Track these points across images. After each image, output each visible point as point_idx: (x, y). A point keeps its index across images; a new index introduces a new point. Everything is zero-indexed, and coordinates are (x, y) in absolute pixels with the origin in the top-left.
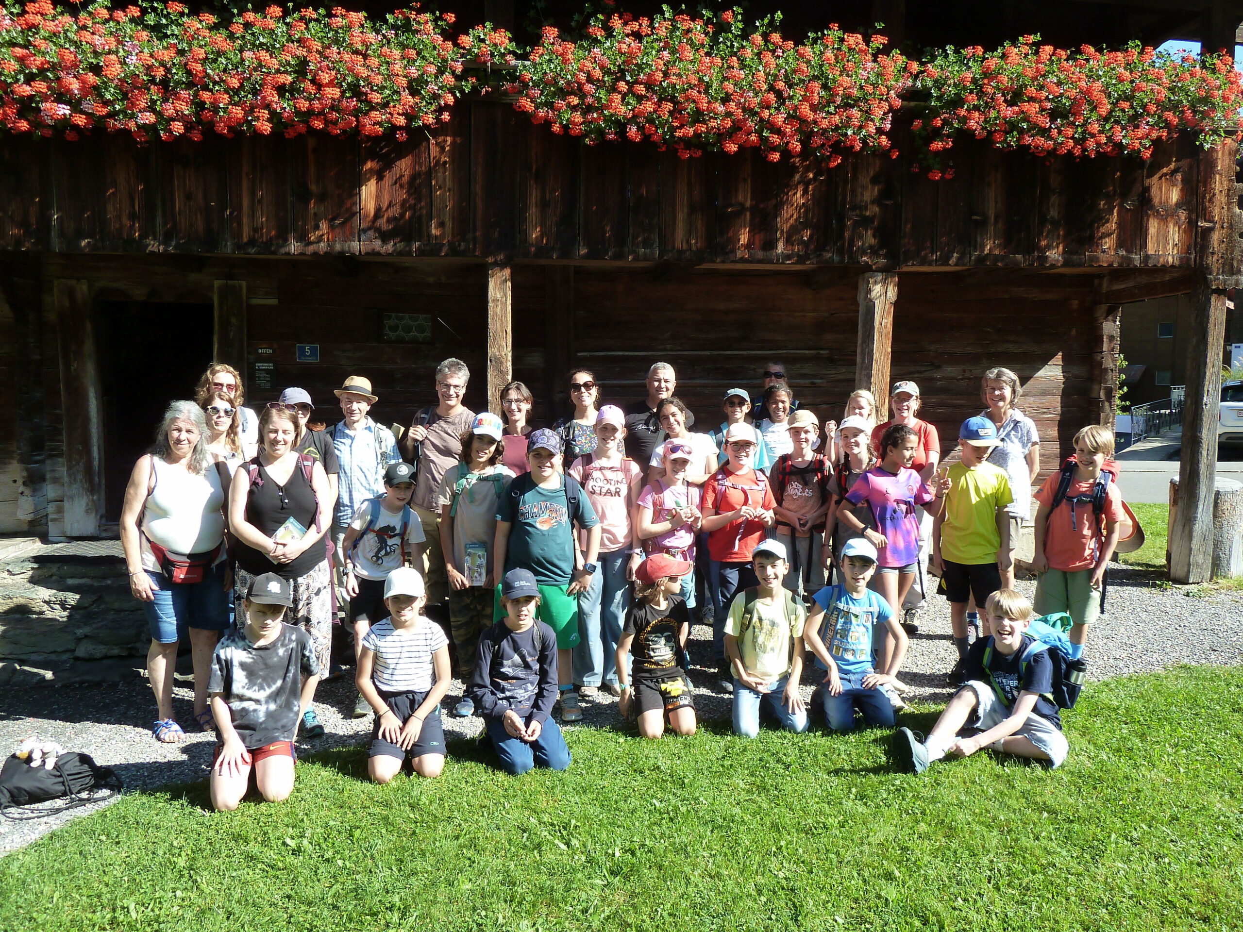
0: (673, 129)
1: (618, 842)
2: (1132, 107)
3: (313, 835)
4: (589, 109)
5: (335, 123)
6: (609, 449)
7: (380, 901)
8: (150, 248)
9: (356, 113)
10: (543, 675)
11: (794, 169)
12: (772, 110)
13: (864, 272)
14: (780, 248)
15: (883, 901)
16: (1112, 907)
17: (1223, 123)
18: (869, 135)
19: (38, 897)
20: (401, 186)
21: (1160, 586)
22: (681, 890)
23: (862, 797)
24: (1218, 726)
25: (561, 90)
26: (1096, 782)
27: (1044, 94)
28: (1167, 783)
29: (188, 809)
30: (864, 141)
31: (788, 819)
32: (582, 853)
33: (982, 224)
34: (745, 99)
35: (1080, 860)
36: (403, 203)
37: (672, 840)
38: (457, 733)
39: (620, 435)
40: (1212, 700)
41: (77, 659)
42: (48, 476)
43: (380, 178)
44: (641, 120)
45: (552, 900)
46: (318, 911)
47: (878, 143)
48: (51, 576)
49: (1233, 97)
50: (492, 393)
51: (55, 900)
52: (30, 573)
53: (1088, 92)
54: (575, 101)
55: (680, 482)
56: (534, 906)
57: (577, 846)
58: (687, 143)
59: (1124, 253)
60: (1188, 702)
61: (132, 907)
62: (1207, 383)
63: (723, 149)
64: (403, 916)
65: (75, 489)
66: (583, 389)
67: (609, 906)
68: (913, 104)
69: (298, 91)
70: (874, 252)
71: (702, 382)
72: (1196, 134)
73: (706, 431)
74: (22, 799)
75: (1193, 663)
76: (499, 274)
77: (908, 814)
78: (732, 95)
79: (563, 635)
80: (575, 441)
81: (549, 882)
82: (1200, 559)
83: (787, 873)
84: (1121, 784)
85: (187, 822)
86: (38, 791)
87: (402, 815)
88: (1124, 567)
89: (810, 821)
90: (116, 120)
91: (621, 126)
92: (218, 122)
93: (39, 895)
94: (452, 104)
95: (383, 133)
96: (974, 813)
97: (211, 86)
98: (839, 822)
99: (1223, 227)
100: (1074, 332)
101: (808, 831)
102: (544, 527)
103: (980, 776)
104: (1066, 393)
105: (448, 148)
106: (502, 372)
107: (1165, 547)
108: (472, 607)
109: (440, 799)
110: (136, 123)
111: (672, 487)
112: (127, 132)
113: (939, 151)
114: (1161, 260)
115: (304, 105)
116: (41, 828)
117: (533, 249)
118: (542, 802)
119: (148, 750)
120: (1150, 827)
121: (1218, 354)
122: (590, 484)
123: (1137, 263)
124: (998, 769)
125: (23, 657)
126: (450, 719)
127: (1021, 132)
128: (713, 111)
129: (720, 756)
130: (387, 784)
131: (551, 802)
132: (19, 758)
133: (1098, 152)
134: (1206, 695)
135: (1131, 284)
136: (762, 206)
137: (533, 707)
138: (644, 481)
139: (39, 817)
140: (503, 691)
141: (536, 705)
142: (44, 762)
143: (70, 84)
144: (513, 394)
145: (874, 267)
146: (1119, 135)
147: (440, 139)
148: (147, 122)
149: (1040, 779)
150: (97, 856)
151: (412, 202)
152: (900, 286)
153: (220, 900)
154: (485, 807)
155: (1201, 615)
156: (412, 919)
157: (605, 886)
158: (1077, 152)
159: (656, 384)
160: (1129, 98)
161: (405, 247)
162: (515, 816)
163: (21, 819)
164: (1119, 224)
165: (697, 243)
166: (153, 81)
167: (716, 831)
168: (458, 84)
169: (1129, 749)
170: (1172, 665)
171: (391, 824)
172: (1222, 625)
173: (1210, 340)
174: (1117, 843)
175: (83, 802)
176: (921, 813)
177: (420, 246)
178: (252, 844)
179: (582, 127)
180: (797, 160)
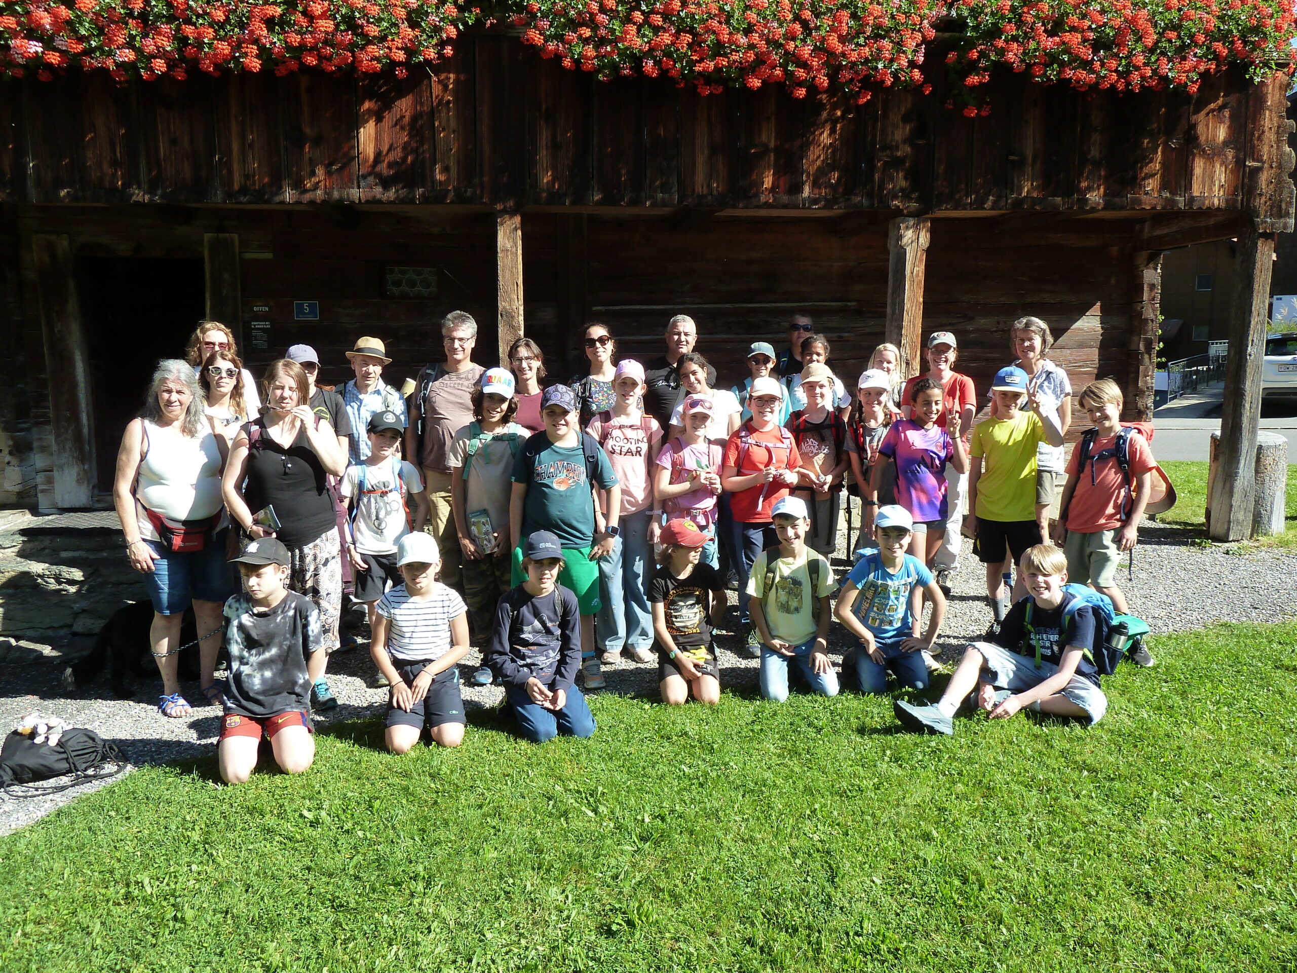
0: (692, 63)
1: (647, 808)
2: (1179, 37)
3: (331, 806)
4: (601, 42)
5: (329, 58)
6: (628, 405)
7: (403, 871)
8: (134, 198)
9: (352, 47)
10: (566, 642)
11: (821, 106)
12: (798, 42)
13: (894, 217)
14: (806, 192)
15: (921, 861)
16: (1155, 863)
17: (1274, 54)
18: (902, 69)
19: (47, 874)
20: (402, 128)
21: (1199, 545)
22: (714, 854)
23: (896, 759)
24: (1260, 683)
25: (571, 21)
26: (1135, 739)
27: (1087, 23)
28: (1209, 740)
29: (200, 784)
30: (895, 75)
31: (822, 782)
32: (610, 820)
33: (1020, 165)
34: (769, 29)
35: (1121, 817)
36: (405, 146)
37: (702, 805)
38: (476, 702)
39: (640, 391)
40: (1253, 657)
41: (75, 634)
42: (35, 444)
43: (379, 120)
44: (658, 53)
45: (581, 866)
46: (340, 882)
47: (910, 78)
48: (43, 549)
49: (1285, 26)
50: (503, 350)
51: (66, 876)
52: (20, 546)
53: (1133, 21)
54: (587, 32)
55: (701, 440)
56: (563, 873)
57: (605, 812)
58: (707, 78)
59: (1168, 195)
60: (1229, 660)
61: (146, 881)
62: (1251, 332)
63: (745, 85)
64: (428, 885)
65: (65, 457)
66: (598, 344)
67: (639, 872)
68: (947, 35)
69: (288, 24)
70: (906, 196)
71: (724, 336)
72: (1245, 67)
73: (728, 388)
74: (25, 777)
75: (1234, 621)
76: (508, 222)
77: (945, 775)
78: (755, 25)
79: (584, 600)
80: (592, 398)
81: (577, 849)
82: (1241, 516)
83: (822, 836)
84: (1162, 741)
85: (199, 796)
86: (42, 768)
87: (423, 785)
88: (1162, 526)
89: (844, 784)
90: (92, 58)
91: (636, 60)
92: (203, 60)
93: (48, 872)
94: (455, 37)
95: (381, 69)
96: (1013, 773)
97: (194, 20)
98: (874, 784)
99: (1271, 167)
100: (1113, 281)
101: (842, 794)
102: (562, 488)
103: (1017, 737)
104: (1105, 346)
105: (451, 86)
106: (513, 327)
107: (1204, 505)
108: (488, 573)
109: (461, 769)
110: (115, 61)
111: (693, 446)
112: (104, 70)
113: (975, 85)
114: (1207, 202)
115: (295, 39)
116: (47, 805)
117: (544, 195)
118: (568, 770)
119: (155, 725)
120: (1192, 783)
121: (1264, 302)
122: (610, 443)
123: (1181, 205)
124: (1036, 729)
125: (18, 633)
126: (467, 688)
127: (1062, 64)
128: (735, 43)
129: (750, 721)
130: (406, 754)
131: (576, 770)
132: (21, 734)
133: (1142, 86)
134: (1247, 652)
135: (1174, 228)
136: (787, 146)
137: (555, 673)
138: (665, 439)
139: (43, 795)
140: (523, 657)
141: (558, 672)
142: (47, 738)
143: (41, 18)
144: (523, 352)
145: (905, 212)
146: (1166, 68)
147: (443, 76)
148: (126, 59)
149: (1080, 739)
150: (107, 831)
151: (414, 145)
152: (933, 232)
153: (237, 874)
154: (508, 776)
155: (1240, 573)
156: (437, 888)
157: (635, 851)
158: (1121, 86)
159: (676, 337)
160: (1176, 27)
161: (409, 193)
162: (540, 784)
163: (26, 797)
164: (1164, 164)
165: (718, 186)
166: (130, 14)
167: (747, 796)
168: (461, 15)
169: (1170, 707)
170: (1213, 624)
171: (412, 794)
172: (1263, 583)
173: (1256, 286)
174: (1159, 800)
175: (88, 779)
176: (958, 774)
177: (424, 193)
178: (267, 817)
179: (595, 62)
180: (824, 96)
